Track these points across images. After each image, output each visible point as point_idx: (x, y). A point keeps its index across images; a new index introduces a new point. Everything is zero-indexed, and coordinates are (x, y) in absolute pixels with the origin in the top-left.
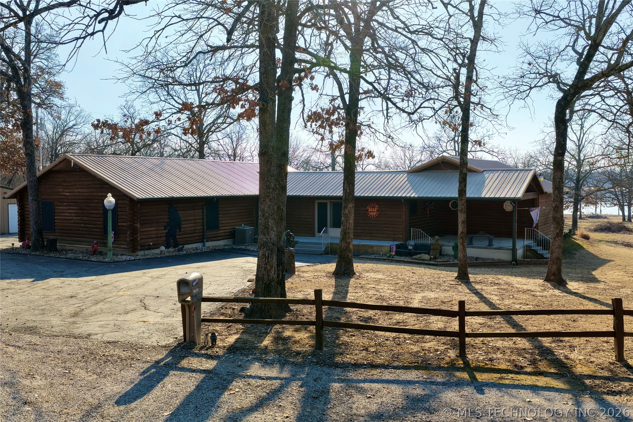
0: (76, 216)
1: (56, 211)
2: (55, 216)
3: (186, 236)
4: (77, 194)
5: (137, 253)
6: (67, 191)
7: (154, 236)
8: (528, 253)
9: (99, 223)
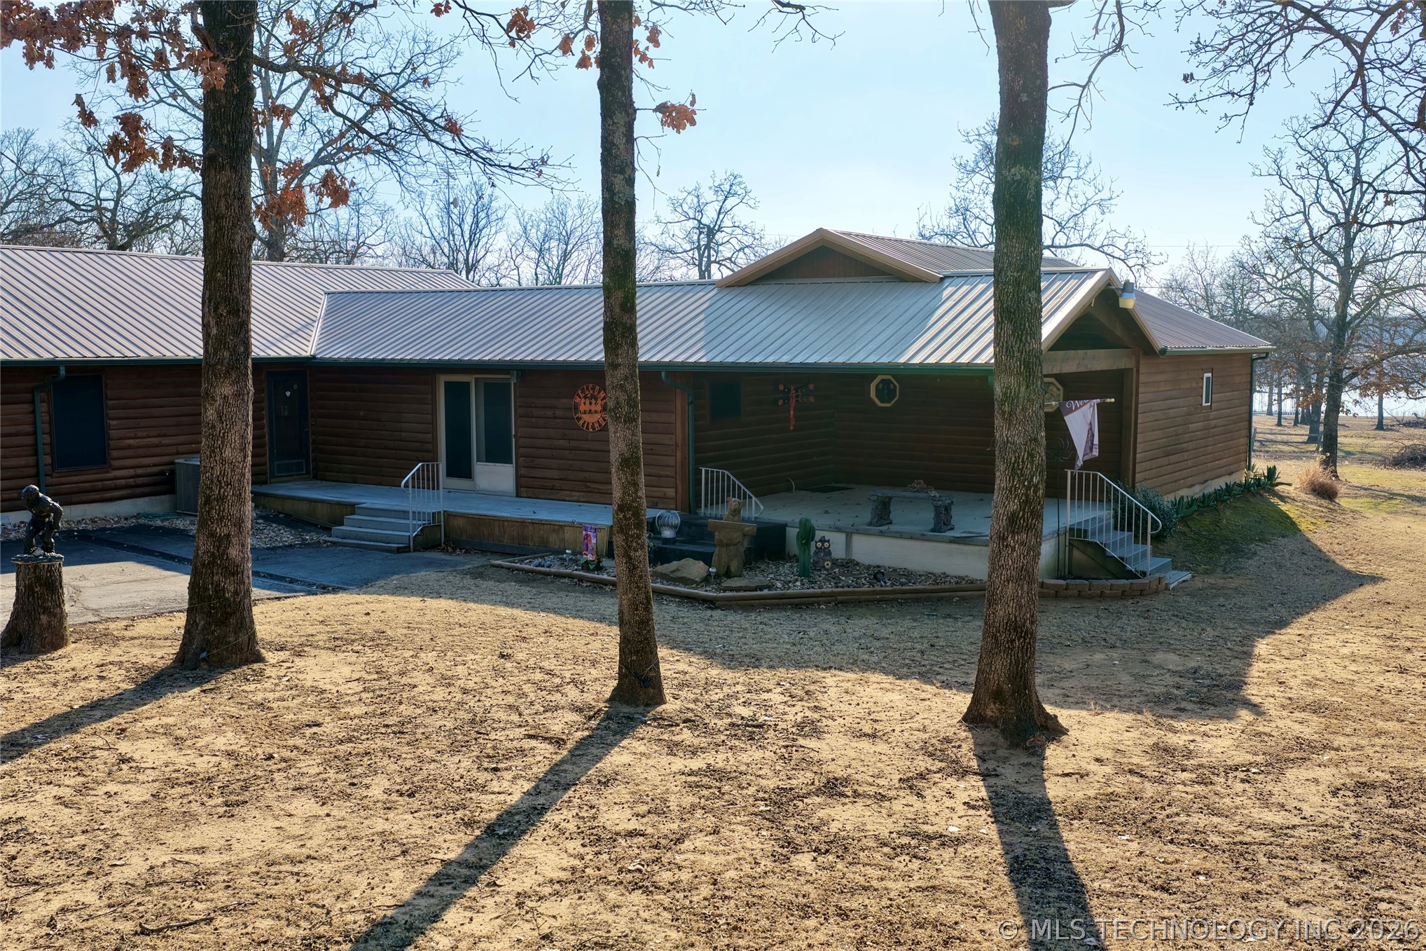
8: (1076, 553)
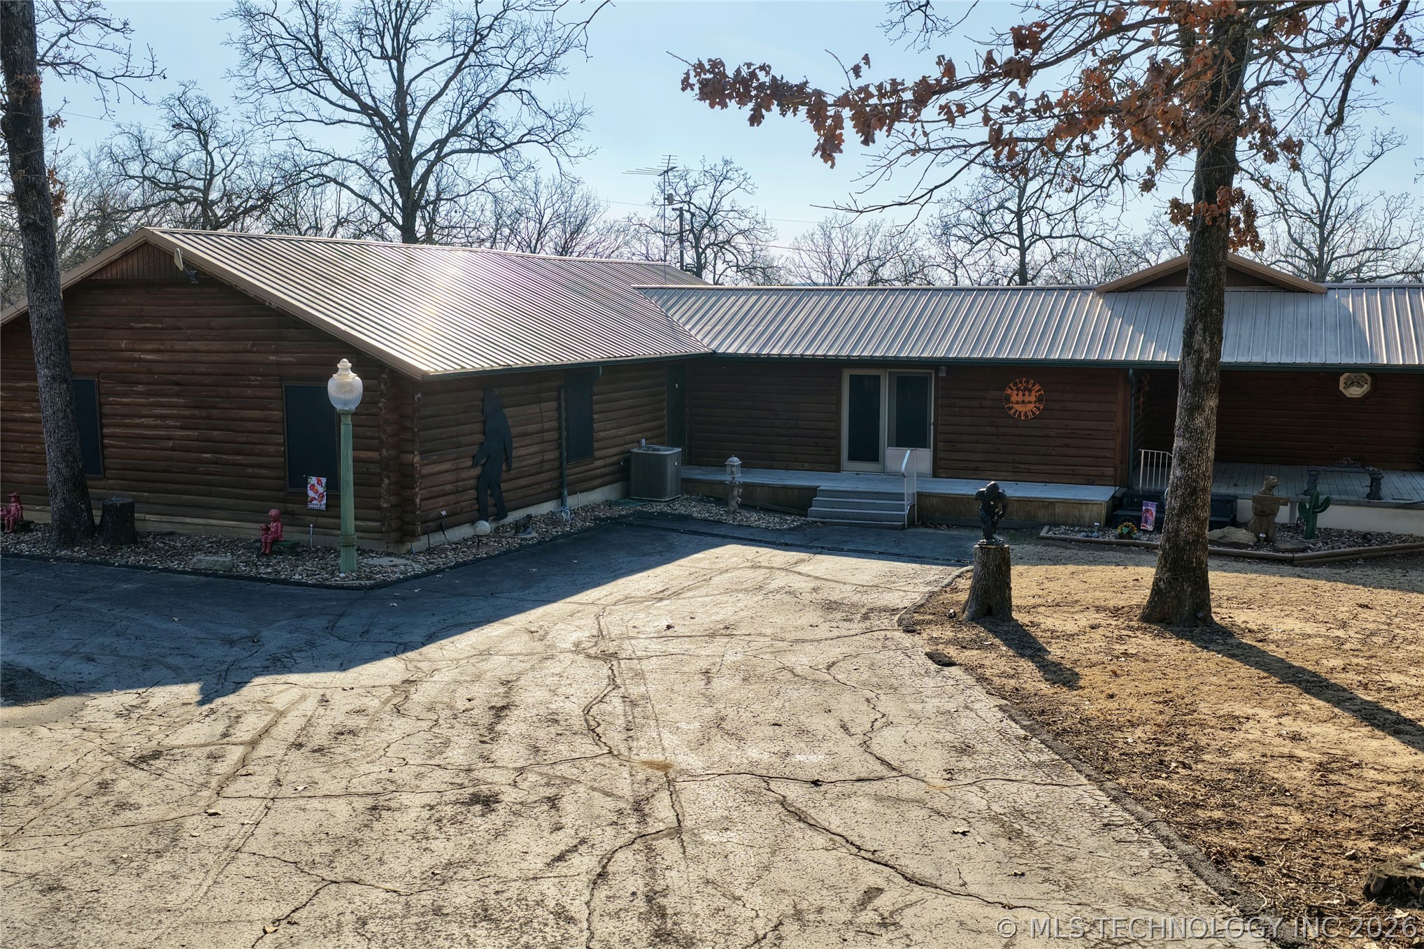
0: (182, 428)
1: (107, 409)
2: (102, 426)
3: (522, 482)
4: (184, 356)
5: (408, 546)
6: (149, 347)
7: (449, 487)
9: (271, 449)
